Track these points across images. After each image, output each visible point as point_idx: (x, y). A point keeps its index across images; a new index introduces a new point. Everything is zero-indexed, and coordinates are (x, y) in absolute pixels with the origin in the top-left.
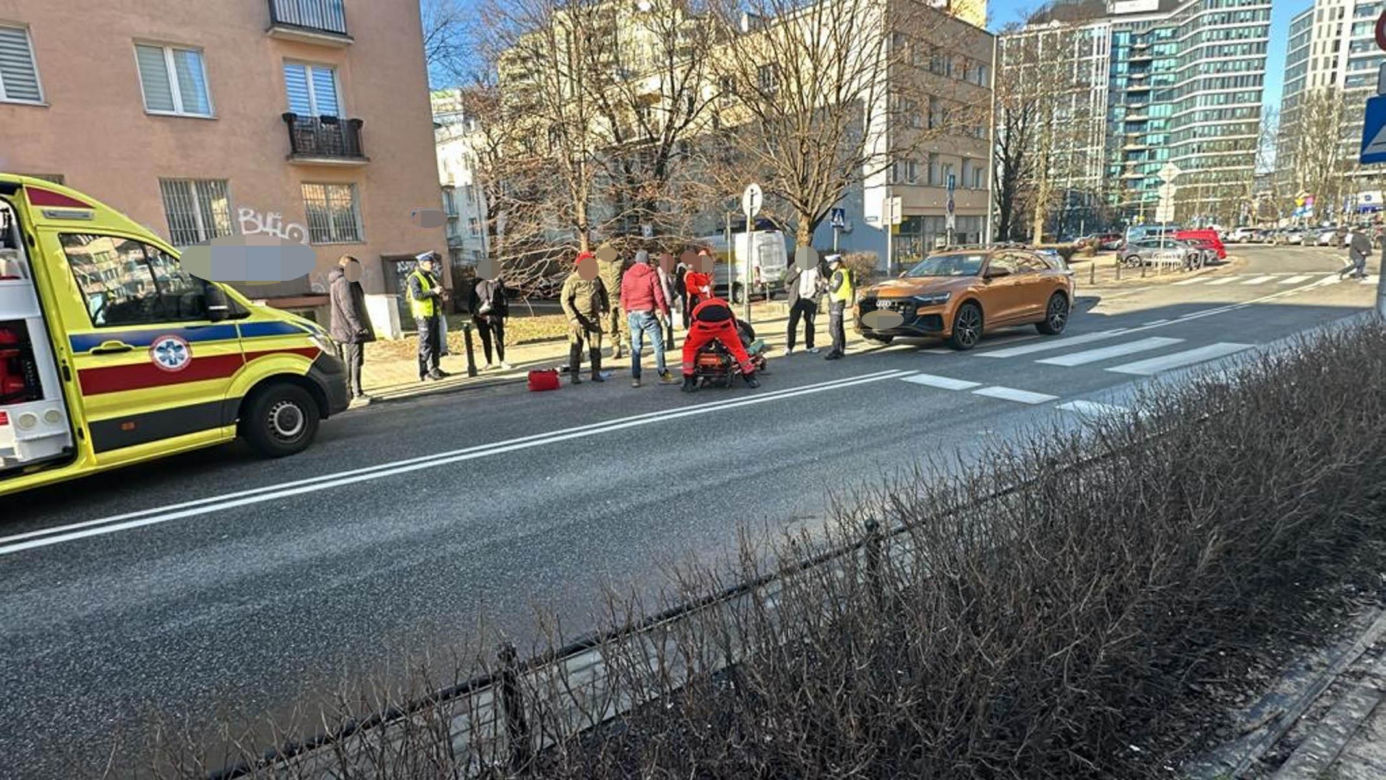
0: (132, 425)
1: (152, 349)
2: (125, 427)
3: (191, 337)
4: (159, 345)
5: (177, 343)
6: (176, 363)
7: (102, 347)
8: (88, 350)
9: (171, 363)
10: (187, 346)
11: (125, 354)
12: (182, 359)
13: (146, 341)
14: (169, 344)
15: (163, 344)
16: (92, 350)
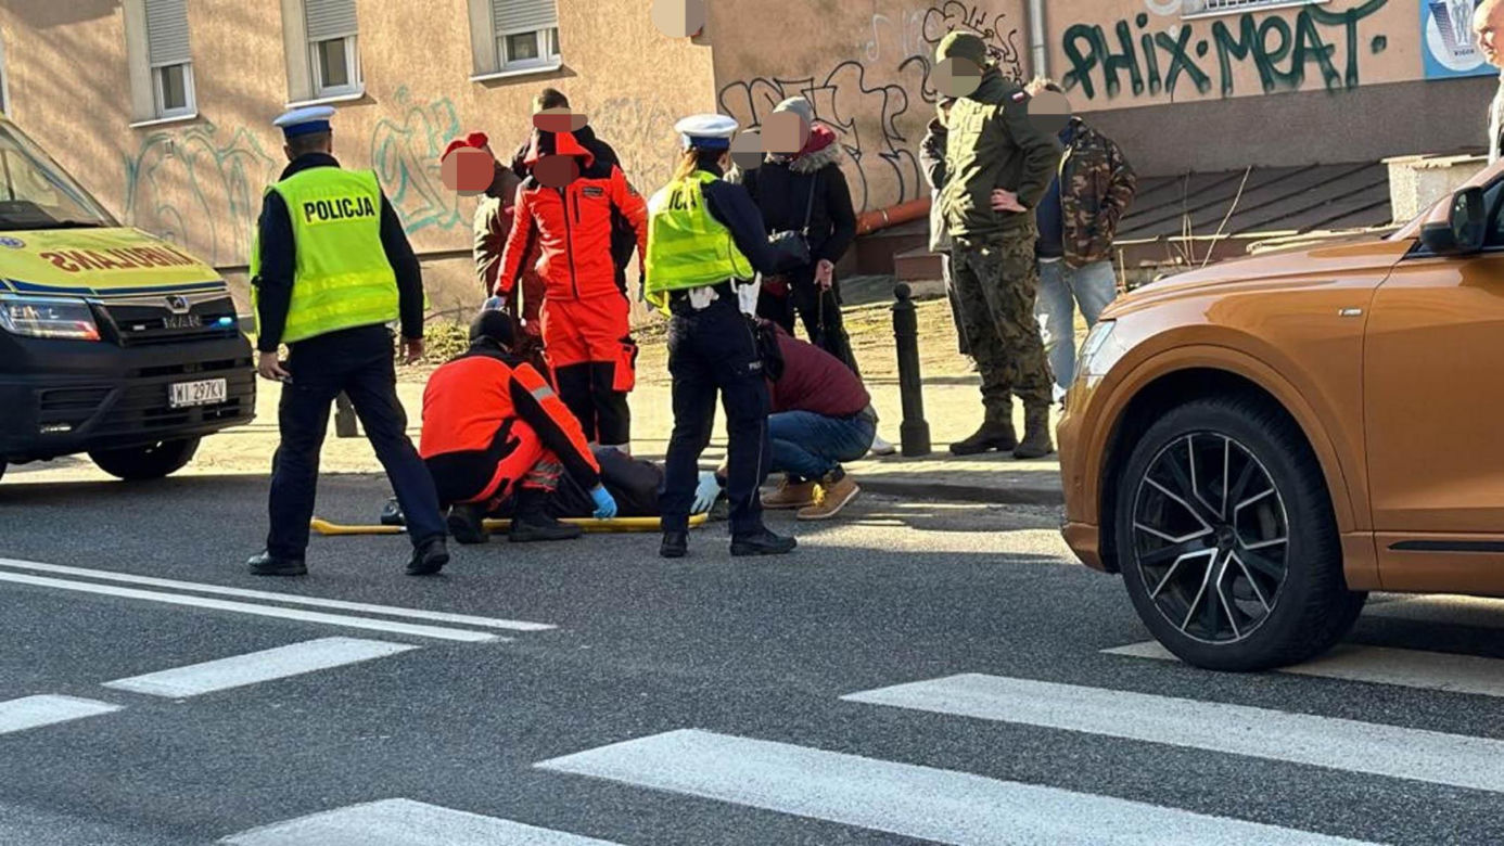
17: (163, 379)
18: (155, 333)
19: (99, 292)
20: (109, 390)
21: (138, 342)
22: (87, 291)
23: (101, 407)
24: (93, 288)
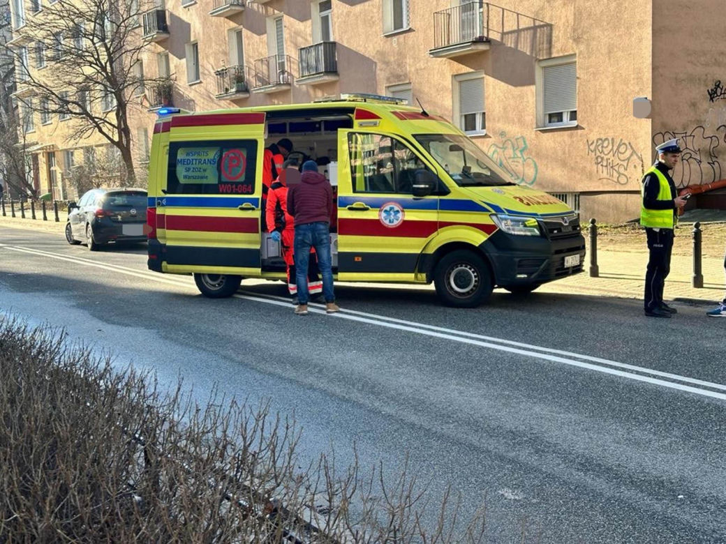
0: (360, 259)
1: (380, 211)
2: (356, 259)
3: (406, 206)
4: (385, 209)
5: (396, 208)
6: (393, 222)
7: (354, 206)
8: (346, 206)
9: (390, 222)
10: (403, 211)
11: (365, 212)
12: (397, 220)
13: (377, 205)
14: (391, 209)
15: (387, 208)
16: (348, 206)
17: (562, 255)
18: (560, 234)
19: (542, 215)
20: (545, 260)
21: (555, 239)
22: (536, 214)
23: (542, 267)
24: (539, 213)
